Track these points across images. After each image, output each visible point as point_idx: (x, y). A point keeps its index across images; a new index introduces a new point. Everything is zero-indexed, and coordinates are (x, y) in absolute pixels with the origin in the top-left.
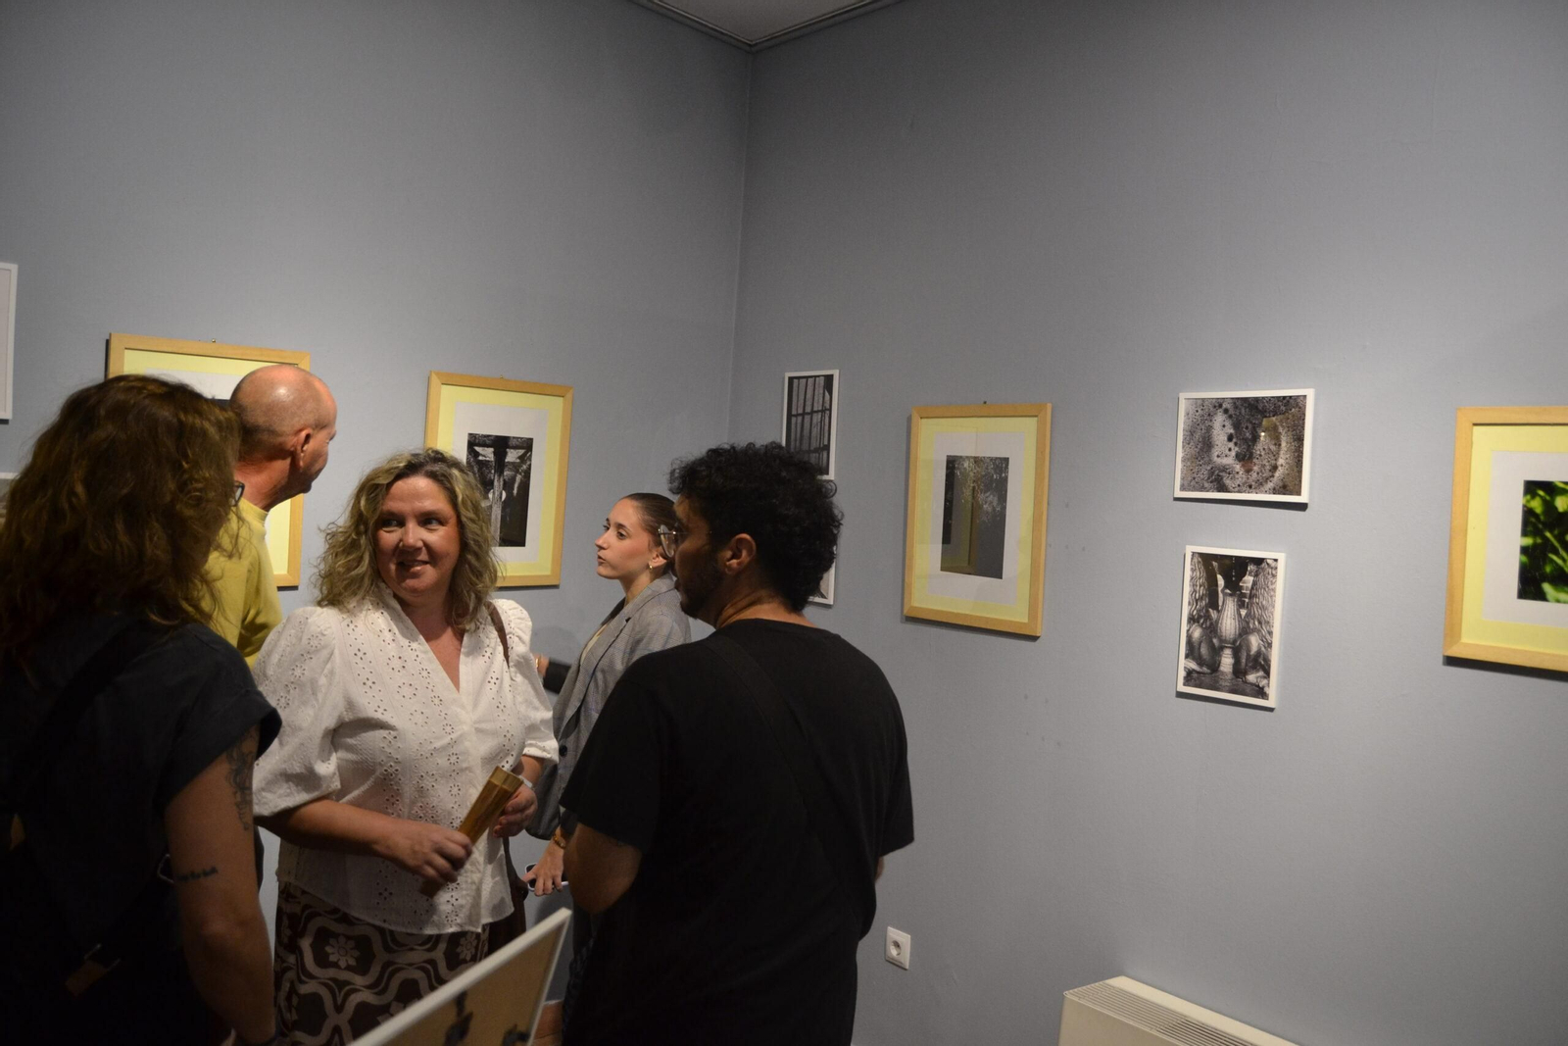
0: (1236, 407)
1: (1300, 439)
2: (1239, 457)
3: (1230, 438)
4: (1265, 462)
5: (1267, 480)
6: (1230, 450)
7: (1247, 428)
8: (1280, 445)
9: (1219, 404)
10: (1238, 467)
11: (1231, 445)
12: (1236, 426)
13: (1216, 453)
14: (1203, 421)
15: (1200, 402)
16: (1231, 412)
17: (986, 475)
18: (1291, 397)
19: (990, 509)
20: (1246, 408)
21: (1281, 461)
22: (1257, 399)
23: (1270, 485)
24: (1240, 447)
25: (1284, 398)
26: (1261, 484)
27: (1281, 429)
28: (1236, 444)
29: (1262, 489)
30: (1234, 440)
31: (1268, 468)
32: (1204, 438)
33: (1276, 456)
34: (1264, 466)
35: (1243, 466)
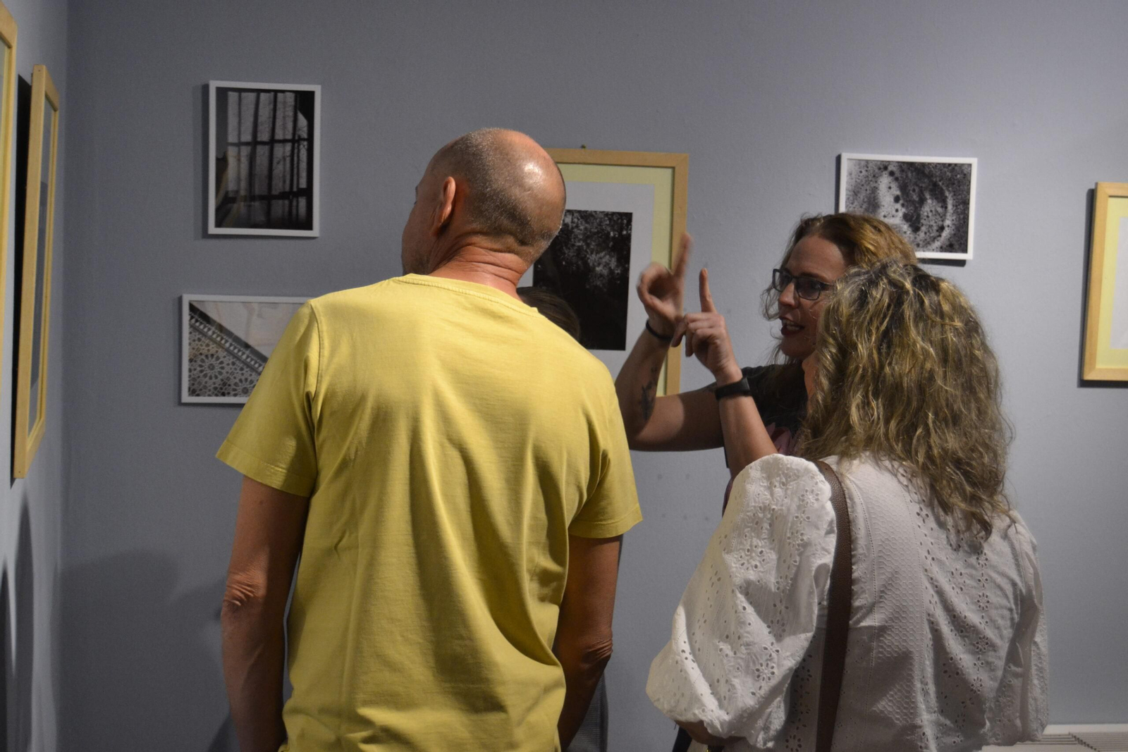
0: (902, 171)
1: (966, 203)
2: (906, 217)
3: (897, 199)
4: (932, 223)
5: (934, 239)
6: (897, 211)
7: (914, 190)
8: (946, 208)
9: (884, 166)
10: (905, 227)
11: (898, 206)
12: (903, 188)
13: (883, 214)
14: (868, 182)
15: (863, 163)
16: (898, 174)
17: (598, 232)
18: (956, 165)
19: (605, 272)
20: (912, 172)
21: (948, 222)
22: (923, 165)
23: (937, 244)
24: (907, 208)
25: (950, 165)
26: (929, 243)
27: (947, 194)
28: (903, 205)
29: (929, 247)
30: (901, 202)
31: (935, 228)
32: (869, 199)
33: (943, 217)
34: (931, 226)
35: (910, 226)
